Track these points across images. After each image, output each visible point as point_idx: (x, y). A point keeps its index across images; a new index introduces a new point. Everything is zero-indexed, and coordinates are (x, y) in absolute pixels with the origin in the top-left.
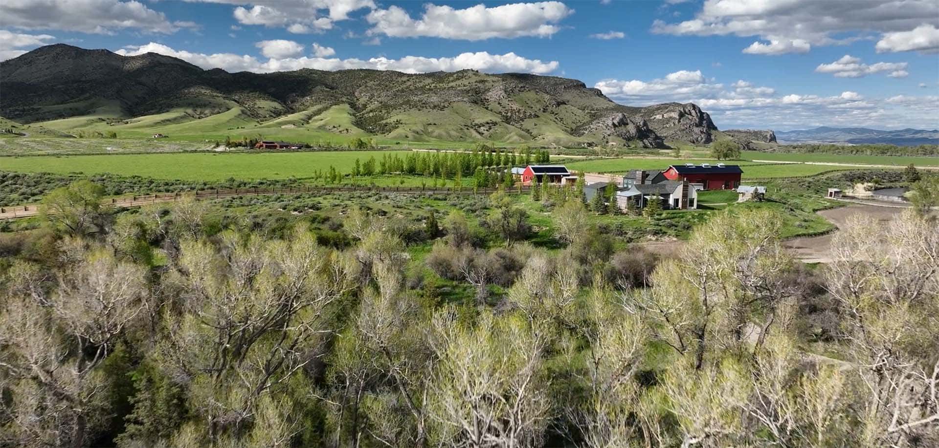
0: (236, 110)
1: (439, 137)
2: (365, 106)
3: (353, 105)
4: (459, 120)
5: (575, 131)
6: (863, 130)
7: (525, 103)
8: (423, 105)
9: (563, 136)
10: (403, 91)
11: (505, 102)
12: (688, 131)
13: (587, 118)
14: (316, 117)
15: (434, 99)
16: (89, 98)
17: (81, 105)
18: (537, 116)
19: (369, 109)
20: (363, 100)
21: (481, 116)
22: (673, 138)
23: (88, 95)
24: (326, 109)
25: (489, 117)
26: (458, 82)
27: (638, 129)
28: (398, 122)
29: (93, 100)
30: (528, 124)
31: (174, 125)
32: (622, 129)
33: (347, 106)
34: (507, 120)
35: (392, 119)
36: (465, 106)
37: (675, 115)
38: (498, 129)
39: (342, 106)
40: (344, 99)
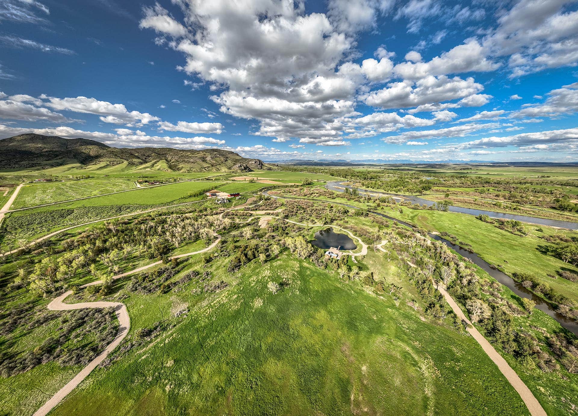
0: (126, 162)
1: (194, 171)
2: (170, 160)
3: (167, 160)
4: (200, 166)
5: (230, 168)
6: (300, 160)
7: (216, 161)
8: (189, 162)
9: (227, 170)
10: (182, 156)
11: (211, 161)
12: (257, 166)
13: (233, 165)
14: (156, 165)
15: (192, 160)
16: (61, 158)
17: (59, 161)
18: (220, 164)
19: (172, 161)
20: (169, 159)
21: (205, 165)
22: (254, 168)
23: (60, 157)
24: (158, 161)
25: (208, 165)
26: (198, 155)
27: (244, 168)
28: (182, 167)
29: (64, 159)
30: (218, 167)
31: (105, 169)
32: (241, 168)
33: (165, 161)
34: (212, 166)
35: (180, 166)
36: (200, 162)
37: (254, 162)
38: (210, 168)
39: (163, 160)
40: (163, 158)
